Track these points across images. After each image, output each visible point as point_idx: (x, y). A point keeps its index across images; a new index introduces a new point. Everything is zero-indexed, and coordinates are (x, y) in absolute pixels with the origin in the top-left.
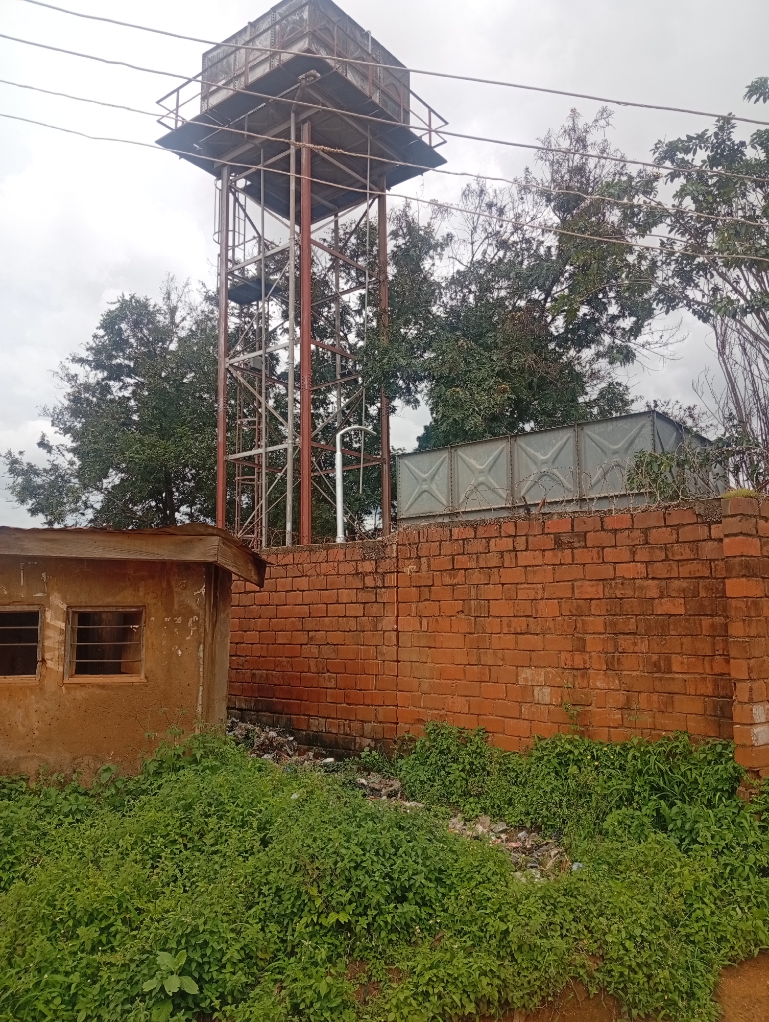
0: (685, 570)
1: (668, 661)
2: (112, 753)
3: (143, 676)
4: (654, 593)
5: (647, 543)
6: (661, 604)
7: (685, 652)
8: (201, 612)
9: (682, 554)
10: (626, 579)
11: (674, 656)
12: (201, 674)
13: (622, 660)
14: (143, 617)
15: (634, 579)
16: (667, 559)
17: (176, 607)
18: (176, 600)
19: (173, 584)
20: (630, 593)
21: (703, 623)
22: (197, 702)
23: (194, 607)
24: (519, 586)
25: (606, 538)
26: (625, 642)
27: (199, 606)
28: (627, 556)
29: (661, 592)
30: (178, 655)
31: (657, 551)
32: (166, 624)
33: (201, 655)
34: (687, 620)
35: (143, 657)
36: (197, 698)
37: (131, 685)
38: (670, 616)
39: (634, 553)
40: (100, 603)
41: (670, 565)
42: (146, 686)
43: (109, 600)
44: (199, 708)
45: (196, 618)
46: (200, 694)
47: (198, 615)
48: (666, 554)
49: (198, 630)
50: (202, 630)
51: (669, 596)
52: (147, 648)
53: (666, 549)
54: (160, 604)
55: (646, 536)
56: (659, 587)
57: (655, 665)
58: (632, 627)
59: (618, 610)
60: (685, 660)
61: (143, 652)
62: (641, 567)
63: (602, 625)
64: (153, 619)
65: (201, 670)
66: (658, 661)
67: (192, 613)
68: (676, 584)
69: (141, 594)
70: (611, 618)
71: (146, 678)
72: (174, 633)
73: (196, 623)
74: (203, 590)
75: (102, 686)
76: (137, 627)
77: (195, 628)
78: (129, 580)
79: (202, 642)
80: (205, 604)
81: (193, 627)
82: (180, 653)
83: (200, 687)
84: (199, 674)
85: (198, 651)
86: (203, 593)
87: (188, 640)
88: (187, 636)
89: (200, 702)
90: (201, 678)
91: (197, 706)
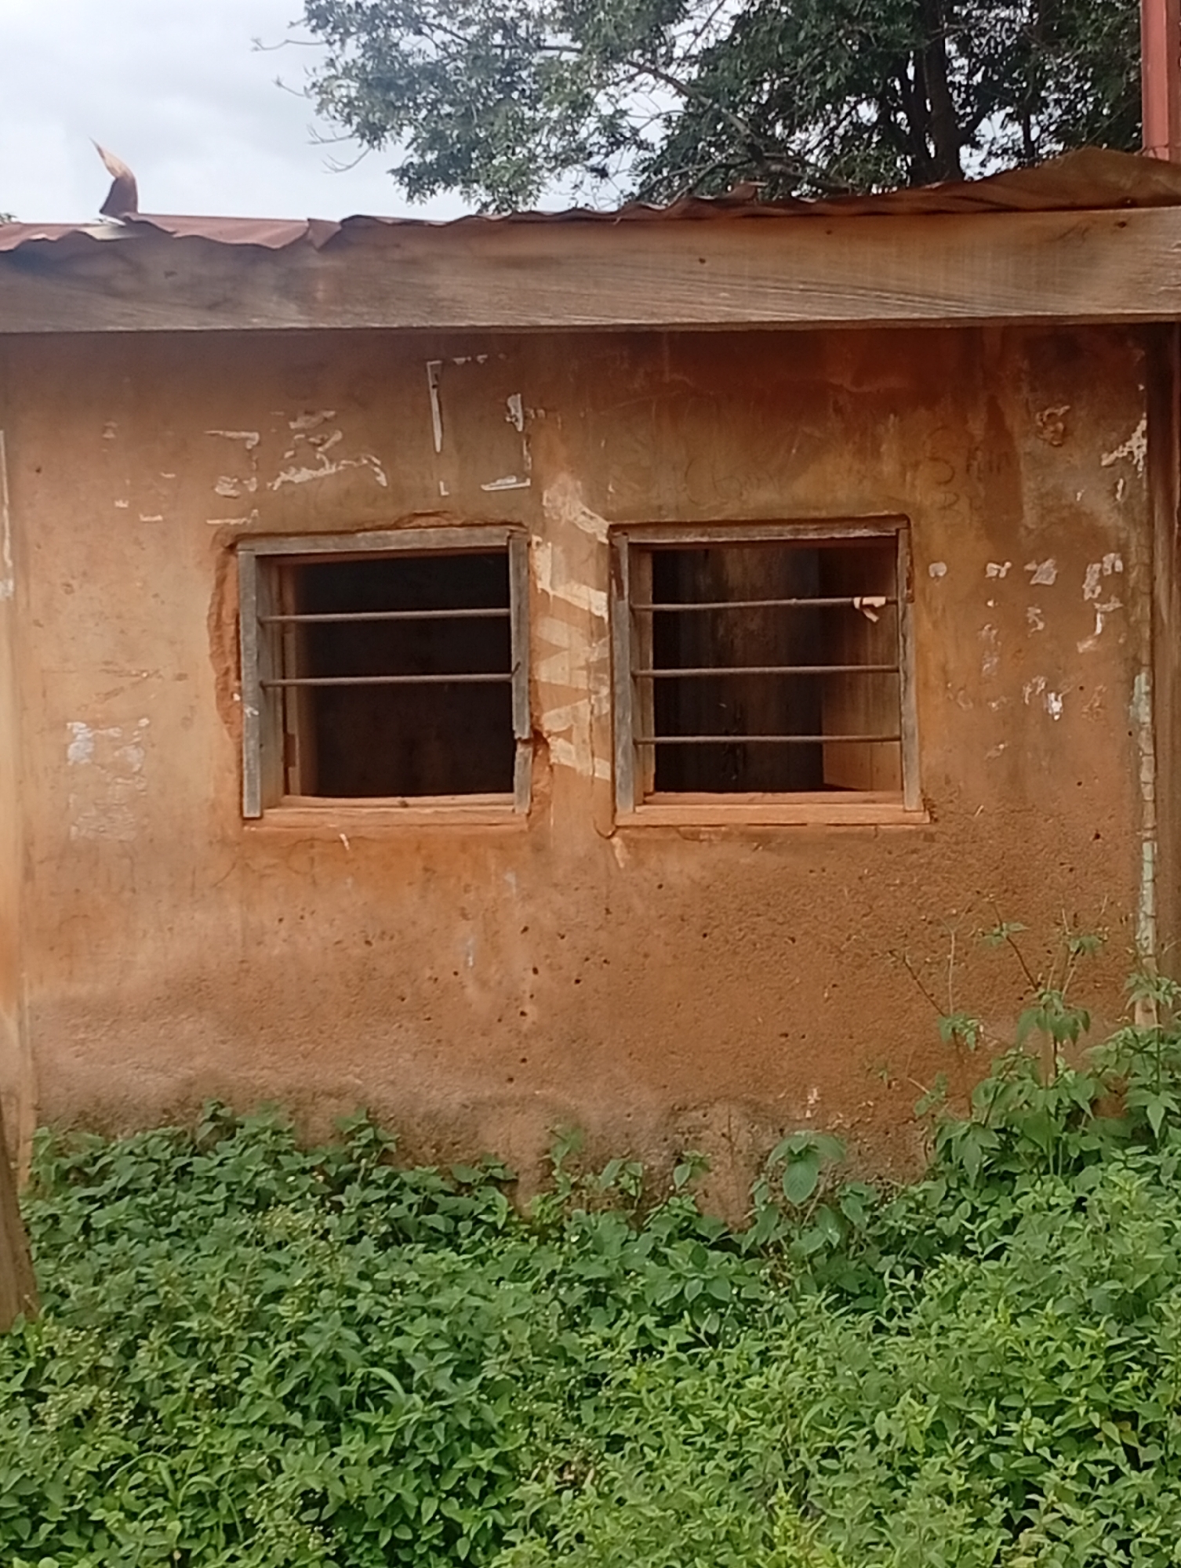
2: (813, 1097)
3: (913, 801)
8: (1135, 538)
12: (1147, 792)
14: (903, 561)
17: (1030, 517)
18: (1029, 486)
19: (1014, 421)
22: (1136, 902)
23: (1106, 514)
27: (1126, 510)
30: (1047, 715)
32: (994, 588)
33: (1144, 714)
35: (910, 721)
36: (1136, 888)
37: (870, 834)
40: (731, 511)
42: (930, 838)
43: (764, 497)
44: (1146, 932)
45: (1112, 561)
46: (1148, 873)
47: (1123, 551)
49: (1124, 612)
50: (1142, 610)
52: (924, 686)
54: (963, 505)
61: (910, 703)
64: (941, 569)
65: (1146, 775)
67: (1095, 541)
69: (888, 467)
71: (928, 805)
72: (1027, 625)
73: (1115, 584)
74: (1138, 445)
75: (761, 837)
76: (879, 601)
77: (1114, 604)
78: (838, 410)
79: (1145, 659)
80: (1151, 501)
81: (1103, 599)
82: (1056, 706)
83: (1146, 846)
84: (1139, 792)
85: (1130, 700)
86: (1140, 454)
87: (1088, 654)
88: (1083, 639)
89: (1148, 908)
90: (1150, 807)
91: (1136, 920)
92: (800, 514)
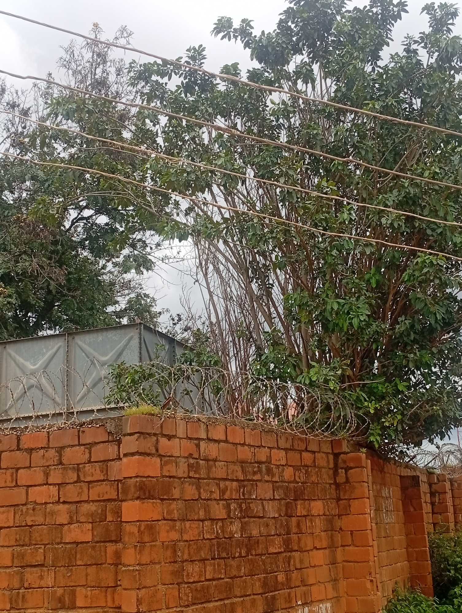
0: (95, 492)
1: (73, 594)
4: (63, 519)
5: (61, 463)
6: (70, 531)
7: (89, 584)
9: (92, 475)
10: (38, 504)
11: (78, 589)
13: (28, 596)
15: (46, 503)
16: (78, 481)
20: (40, 519)
21: (108, 550)
25: (21, 458)
26: (31, 576)
28: (40, 478)
29: (71, 517)
31: (70, 472)
34: (93, 548)
38: (77, 543)
39: (47, 475)
41: (81, 488)
48: (78, 476)
51: (78, 522)
53: (78, 470)
55: (60, 456)
56: (69, 512)
57: (60, 600)
58: (39, 559)
59: (27, 540)
60: (89, 593)
62: (54, 490)
63: (10, 556)
66: (63, 595)
68: (85, 508)
70: (19, 548)
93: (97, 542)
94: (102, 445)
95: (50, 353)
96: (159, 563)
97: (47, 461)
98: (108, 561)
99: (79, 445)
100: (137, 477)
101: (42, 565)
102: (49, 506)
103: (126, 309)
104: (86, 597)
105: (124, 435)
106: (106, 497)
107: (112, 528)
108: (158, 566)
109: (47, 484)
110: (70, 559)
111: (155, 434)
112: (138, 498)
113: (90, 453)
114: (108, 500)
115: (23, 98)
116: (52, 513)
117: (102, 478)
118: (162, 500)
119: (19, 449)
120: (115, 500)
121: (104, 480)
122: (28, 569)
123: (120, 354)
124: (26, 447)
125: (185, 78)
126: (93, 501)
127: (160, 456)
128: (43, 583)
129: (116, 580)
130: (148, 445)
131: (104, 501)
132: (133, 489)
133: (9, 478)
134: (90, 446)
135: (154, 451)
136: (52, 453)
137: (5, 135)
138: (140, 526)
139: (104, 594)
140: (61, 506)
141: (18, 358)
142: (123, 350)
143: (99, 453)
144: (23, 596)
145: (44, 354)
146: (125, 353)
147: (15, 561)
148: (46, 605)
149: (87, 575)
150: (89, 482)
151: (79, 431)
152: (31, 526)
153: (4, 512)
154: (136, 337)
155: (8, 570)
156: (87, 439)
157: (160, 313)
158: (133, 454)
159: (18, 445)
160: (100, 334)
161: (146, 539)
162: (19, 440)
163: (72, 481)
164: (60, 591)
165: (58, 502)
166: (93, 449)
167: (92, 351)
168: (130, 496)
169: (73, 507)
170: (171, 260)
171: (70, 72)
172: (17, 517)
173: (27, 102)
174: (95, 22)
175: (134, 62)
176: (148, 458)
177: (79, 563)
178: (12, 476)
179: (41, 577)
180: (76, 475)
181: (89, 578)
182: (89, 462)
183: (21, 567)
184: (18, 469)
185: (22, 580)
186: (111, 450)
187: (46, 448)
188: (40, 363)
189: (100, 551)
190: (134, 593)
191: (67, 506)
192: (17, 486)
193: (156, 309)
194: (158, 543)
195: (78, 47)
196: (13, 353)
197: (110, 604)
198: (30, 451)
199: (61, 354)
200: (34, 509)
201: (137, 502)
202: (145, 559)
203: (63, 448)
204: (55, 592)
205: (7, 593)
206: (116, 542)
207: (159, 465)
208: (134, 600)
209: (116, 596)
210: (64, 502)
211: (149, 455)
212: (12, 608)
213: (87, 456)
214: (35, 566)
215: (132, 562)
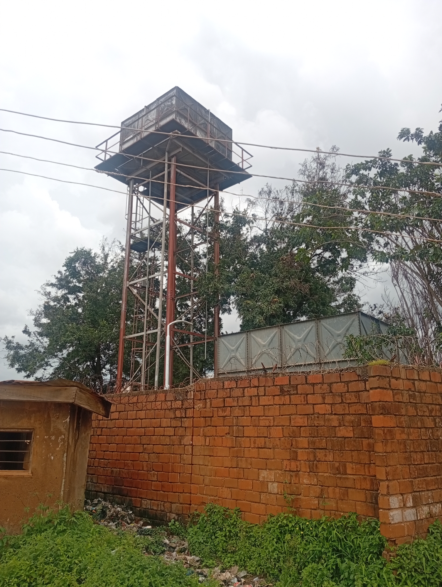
0: (352, 410)
1: (345, 467)
2: (8, 520)
3: (30, 472)
4: (336, 423)
5: (331, 392)
6: (340, 431)
7: (354, 461)
8: (66, 433)
9: (350, 399)
10: (320, 414)
11: (347, 463)
12: (64, 471)
13: (319, 465)
14: (33, 436)
15: (324, 414)
16: (342, 402)
17: (52, 429)
18: (52, 425)
19: (51, 416)
20: (322, 423)
21: (364, 442)
22: (61, 488)
23: (63, 430)
24: (260, 418)
25: (308, 389)
26: (320, 454)
27: (65, 429)
28: (320, 400)
29: (340, 423)
30: (51, 459)
31: (337, 397)
32: (45, 440)
33: (65, 459)
34: (355, 441)
35: (31, 460)
36: (61, 486)
37: (23, 477)
38: (345, 438)
39: (324, 398)
40: (8, 427)
41: (344, 406)
42: (31, 478)
43: (13, 425)
44: (62, 493)
45: (63, 436)
46: (63, 484)
47: (64, 435)
48: (342, 399)
49: (64, 444)
50: (66, 444)
51: (344, 425)
52: (34, 454)
53: (342, 396)
54: (42, 428)
55: (331, 388)
56: (338, 420)
57: (338, 469)
58: (324, 445)
59: (316, 434)
60: (354, 467)
61: (31, 457)
62: (328, 407)
63: (307, 443)
64: (38, 437)
65: (64, 469)
66: (339, 466)
67: (61, 433)
68: (348, 418)
69: (32, 421)
70: (311, 439)
71: (32, 473)
72: (50, 445)
73: (63, 440)
74: (68, 420)
75: (6, 477)
76: (29, 441)
77: (62, 443)
78: (26, 412)
79: (66, 451)
80: (69, 428)
81: (61, 442)
82: (52, 458)
83: (63, 480)
84: (63, 471)
85: (63, 457)
86: (68, 421)
87: (58, 450)
88: (57, 448)
89: (63, 489)
90: (64, 474)
91: (60, 491)
92: (18, 427)
93: (357, 438)
94: (354, 382)
95: (307, 330)
96: (397, 452)
97: (323, 390)
98: (364, 449)
99: (341, 382)
100: (380, 401)
101: (326, 449)
102: (327, 416)
103: (342, 304)
104: (353, 468)
105: (370, 377)
106: (359, 412)
107: (365, 430)
108: (396, 454)
109: (324, 403)
110: (341, 446)
111: (388, 377)
112: (381, 414)
113: (348, 387)
114: (361, 414)
115: (280, 194)
116: (329, 420)
117: (356, 401)
118: (395, 415)
119: (307, 384)
120: (365, 414)
121: (357, 403)
122: (318, 450)
123: (348, 330)
124: (311, 382)
125: (379, 168)
126: (352, 414)
127: (392, 389)
128: (327, 459)
129: (370, 460)
130: (384, 383)
131: (359, 414)
132: (378, 409)
133: (303, 400)
134: (347, 383)
135: (388, 387)
136: (325, 386)
137: (272, 215)
138: (384, 431)
139: (363, 468)
140: (333, 416)
141: (290, 333)
142: (349, 327)
143: (353, 387)
144: (316, 465)
145: (304, 331)
146: (350, 329)
147: (310, 445)
148: (330, 471)
149: (352, 456)
150: (349, 403)
151: (340, 374)
152: (317, 426)
153: (301, 418)
154: (357, 319)
155: (306, 450)
156: (345, 379)
157: (363, 305)
158: (376, 388)
159: (306, 382)
160: (335, 319)
161: (388, 438)
162: (306, 379)
163: (338, 402)
164: (337, 464)
165: (331, 414)
166: (349, 385)
167: (331, 328)
168: (376, 413)
169: (341, 417)
170: (369, 274)
171: (305, 176)
172: (309, 421)
173: (283, 196)
174: (317, 147)
175: (349, 165)
176: (385, 391)
177: (347, 449)
178: (304, 398)
179: (326, 456)
180: (340, 399)
181: (353, 458)
182: (348, 392)
183: (314, 449)
184: (307, 395)
185: (315, 456)
186: (361, 386)
187: (322, 383)
188: (303, 335)
189: (359, 443)
190: (383, 469)
191: (337, 416)
192: (307, 404)
193: (361, 302)
194: (395, 440)
195: (309, 162)
196: (288, 331)
197: (367, 474)
198: (313, 385)
199: (314, 329)
200: (318, 417)
201: (382, 416)
202: (389, 449)
203: (331, 383)
204: (334, 464)
205: (307, 463)
206: (368, 438)
207: (392, 395)
208: (384, 473)
209: (371, 470)
210: (335, 414)
211: (385, 389)
212: (310, 471)
213: (346, 388)
214: (322, 449)
215: (381, 451)
